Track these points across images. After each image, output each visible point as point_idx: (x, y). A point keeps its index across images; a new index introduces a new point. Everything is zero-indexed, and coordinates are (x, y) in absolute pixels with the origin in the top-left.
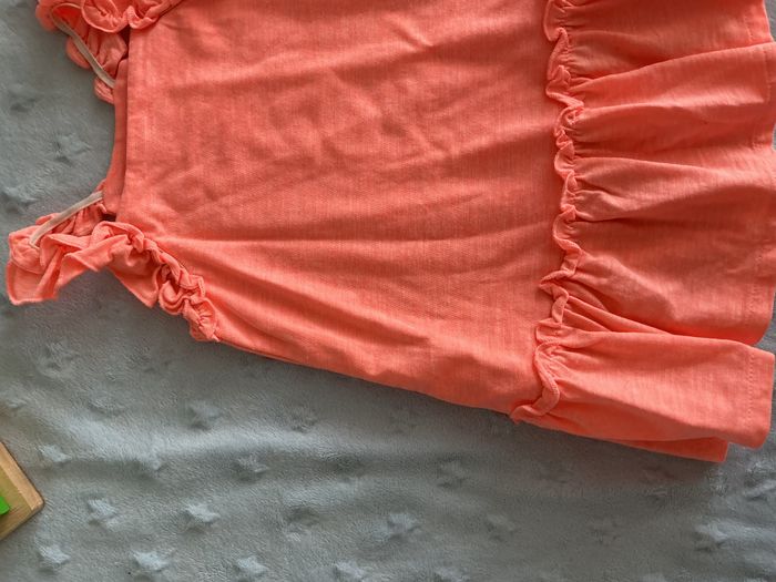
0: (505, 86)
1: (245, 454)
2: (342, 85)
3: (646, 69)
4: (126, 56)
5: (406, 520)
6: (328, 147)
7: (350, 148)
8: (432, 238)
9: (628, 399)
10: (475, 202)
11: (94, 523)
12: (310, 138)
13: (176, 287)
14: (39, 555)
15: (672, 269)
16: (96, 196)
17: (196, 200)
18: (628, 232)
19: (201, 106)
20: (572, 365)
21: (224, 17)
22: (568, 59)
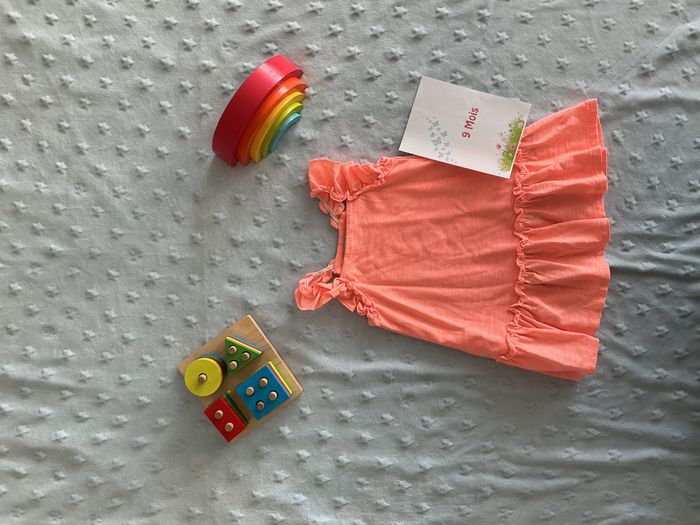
0: (497, 228)
1: (388, 372)
2: (431, 225)
3: (554, 225)
4: (345, 209)
5: (451, 401)
6: (425, 249)
7: (434, 251)
8: (466, 287)
9: (542, 355)
10: (484, 274)
11: (325, 398)
12: (417, 245)
13: (363, 305)
14: (301, 411)
15: (562, 304)
16: (330, 267)
17: (370, 269)
18: (545, 289)
19: (374, 232)
20: (521, 341)
21: (385, 196)
22: (523, 220)
